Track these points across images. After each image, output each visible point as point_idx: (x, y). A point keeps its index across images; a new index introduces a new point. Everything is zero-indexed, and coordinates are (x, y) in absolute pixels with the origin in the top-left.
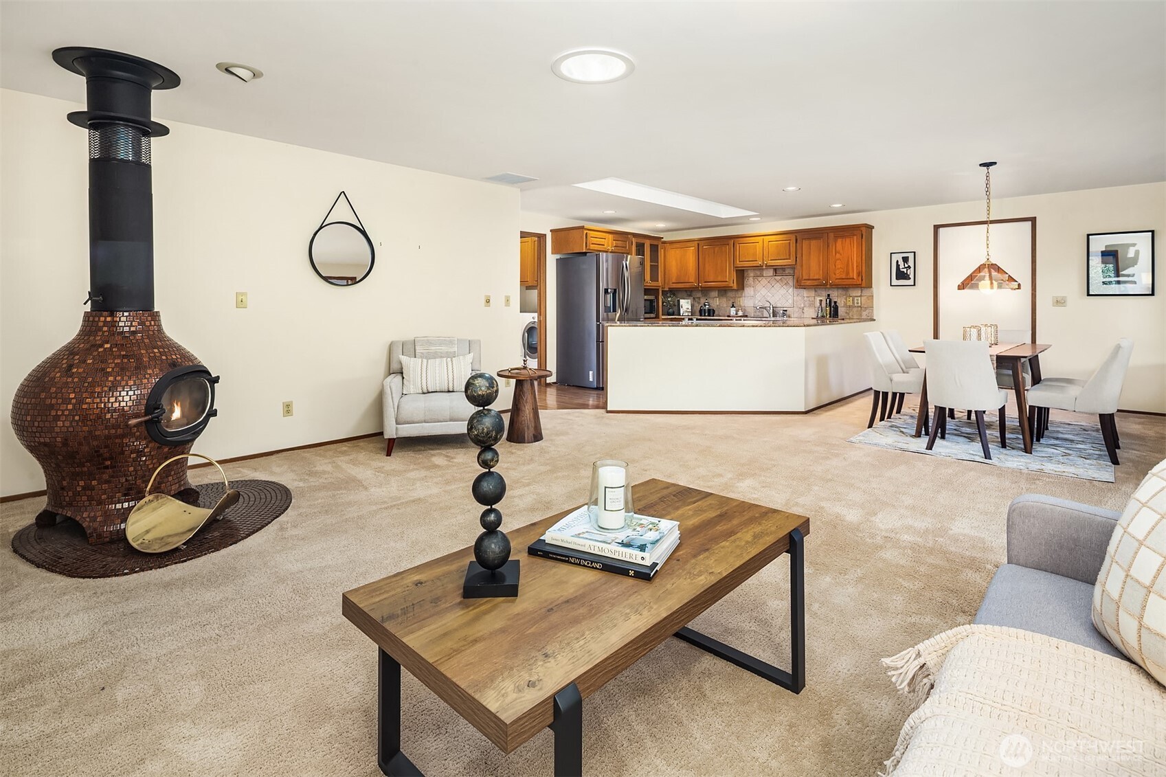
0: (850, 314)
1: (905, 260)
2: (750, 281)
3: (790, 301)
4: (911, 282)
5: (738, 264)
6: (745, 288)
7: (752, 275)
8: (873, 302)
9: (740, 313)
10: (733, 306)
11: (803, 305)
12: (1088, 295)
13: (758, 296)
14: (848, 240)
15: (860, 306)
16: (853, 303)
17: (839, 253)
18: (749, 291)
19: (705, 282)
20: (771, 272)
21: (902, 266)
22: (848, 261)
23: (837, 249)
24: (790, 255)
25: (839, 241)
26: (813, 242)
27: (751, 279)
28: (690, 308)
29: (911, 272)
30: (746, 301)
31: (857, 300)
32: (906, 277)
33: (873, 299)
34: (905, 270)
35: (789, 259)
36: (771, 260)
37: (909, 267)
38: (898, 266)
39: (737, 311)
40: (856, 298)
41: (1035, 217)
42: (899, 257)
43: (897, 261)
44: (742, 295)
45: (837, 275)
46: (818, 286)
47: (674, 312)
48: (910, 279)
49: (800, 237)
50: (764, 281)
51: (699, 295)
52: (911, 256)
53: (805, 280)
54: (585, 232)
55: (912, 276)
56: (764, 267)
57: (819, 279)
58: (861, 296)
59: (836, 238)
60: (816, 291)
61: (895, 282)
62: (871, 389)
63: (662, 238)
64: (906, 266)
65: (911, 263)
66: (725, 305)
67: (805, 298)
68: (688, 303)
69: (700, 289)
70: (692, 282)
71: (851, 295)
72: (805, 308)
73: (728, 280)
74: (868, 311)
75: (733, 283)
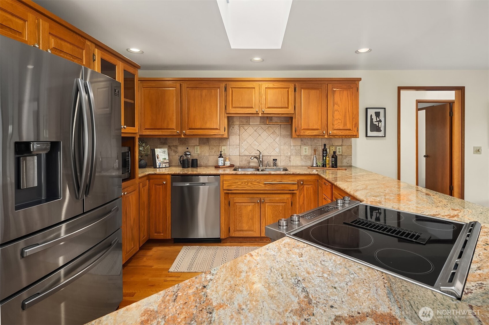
1: (378, 114)
3: (277, 150)
4: (381, 134)
5: (232, 110)
6: (231, 137)
8: (351, 151)
9: (228, 163)
10: (221, 156)
11: (289, 154)
13: (244, 145)
14: (345, 93)
15: (341, 155)
17: (337, 104)
18: (235, 140)
19: (190, 129)
21: (374, 120)
22: (346, 112)
23: (335, 101)
24: (288, 104)
25: (338, 93)
26: (312, 92)
28: (167, 158)
29: (382, 125)
30: (231, 150)
31: (339, 149)
32: (378, 129)
33: (351, 148)
34: (377, 123)
35: (287, 108)
37: (380, 121)
38: (372, 120)
39: (224, 161)
40: (338, 147)
43: (371, 116)
44: (226, 143)
45: (336, 126)
47: (146, 164)
48: (381, 131)
49: (299, 86)
50: (250, 130)
51: (176, 143)
52: (382, 112)
53: (304, 129)
55: (382, 129)
58: (342, 145)
60: (302, 140)
61: (370, 133)
64: (378, 120)
65: (382, 118)
66: (207, 154)
67: (292, 147)
68: (164, 152)
69: (183, 136)
70: (173, 129)
71: (334, 145)
72: (291, 157)
73: (217, 129)
74: (347, 159)
75: (225, 131)
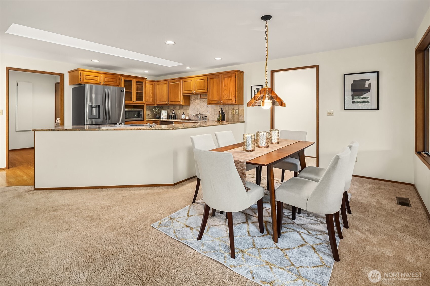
0: (234, 119)
1: (258, 90)
2: (192, 101)
3: (209, 112)
5: (185, 92)
6: (190, 105)
7: (193, 98)
8: (244, 112)
9: (187, 118)
10: (184, 114)
12: (345, 109)
13: (196, 109)
14: (229, 79)
15: (238, 115)
16: (235, 113)
17: (225, 86)
18: (192, 106)
19: (171, 102)
20: (199, 97)
23: (225, 84)
24: (205, 87)
25: (226, 79)
26: (215, 80)
27: (193, 100)
28: (167, 115)
30: (190, 111)
31: (237, 111)
35: (205, 89)
36: (197, 90)
38: (255, 93)
39: (185, 117)
40: (236, 110)
41: (318, 65)
42: (254, 88)
43: (254, 91)
44: (189, 108)
45: (225, 98)
46: (217, 103)
47: (159, 117)
49: (210, 77)
50: (198, 101)
51: (170, 108)
52: (260, 88)
53: (211, 100)
54: (80, 72)
56: (195, 94)
57: (217, 100)
58: (238, 109)
59: (224, 78)
62: (196, 176)
63: (146, 78)
67: (215, 110)
68: (166, 112)
69: (169, 105)
70: (166, 102)
71: (234, 109)
72: (215, 115)
73: (179, 101)
74: (241, 117)
75: (182, 102)
